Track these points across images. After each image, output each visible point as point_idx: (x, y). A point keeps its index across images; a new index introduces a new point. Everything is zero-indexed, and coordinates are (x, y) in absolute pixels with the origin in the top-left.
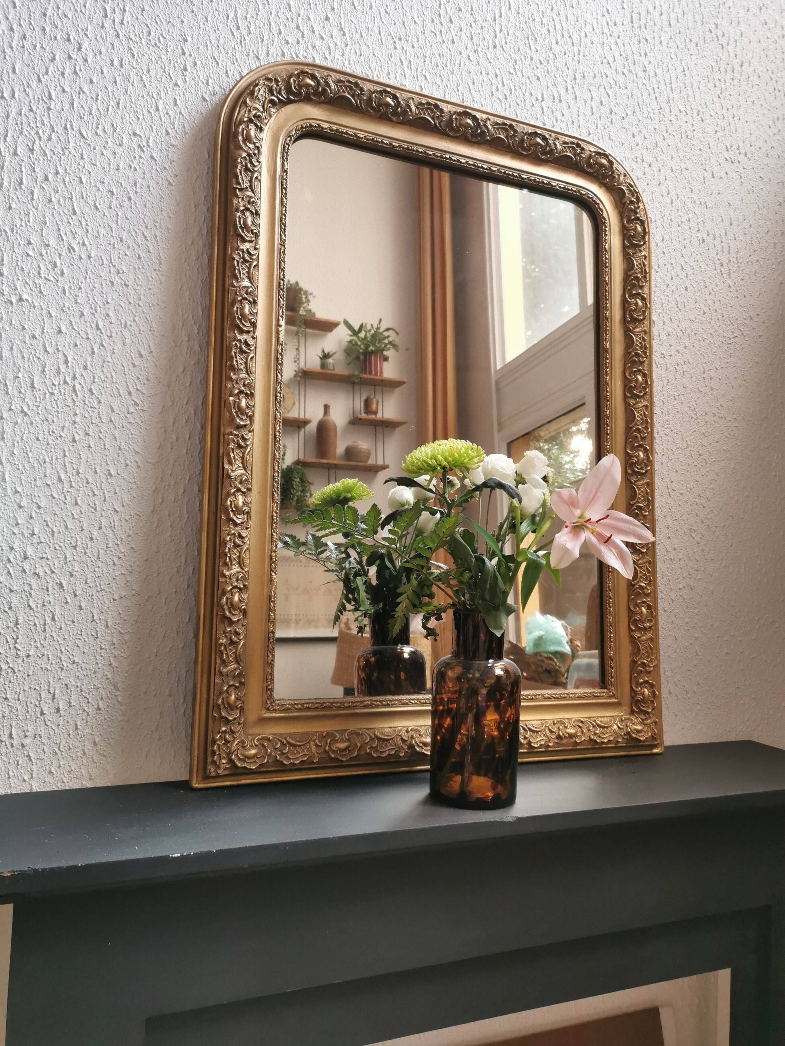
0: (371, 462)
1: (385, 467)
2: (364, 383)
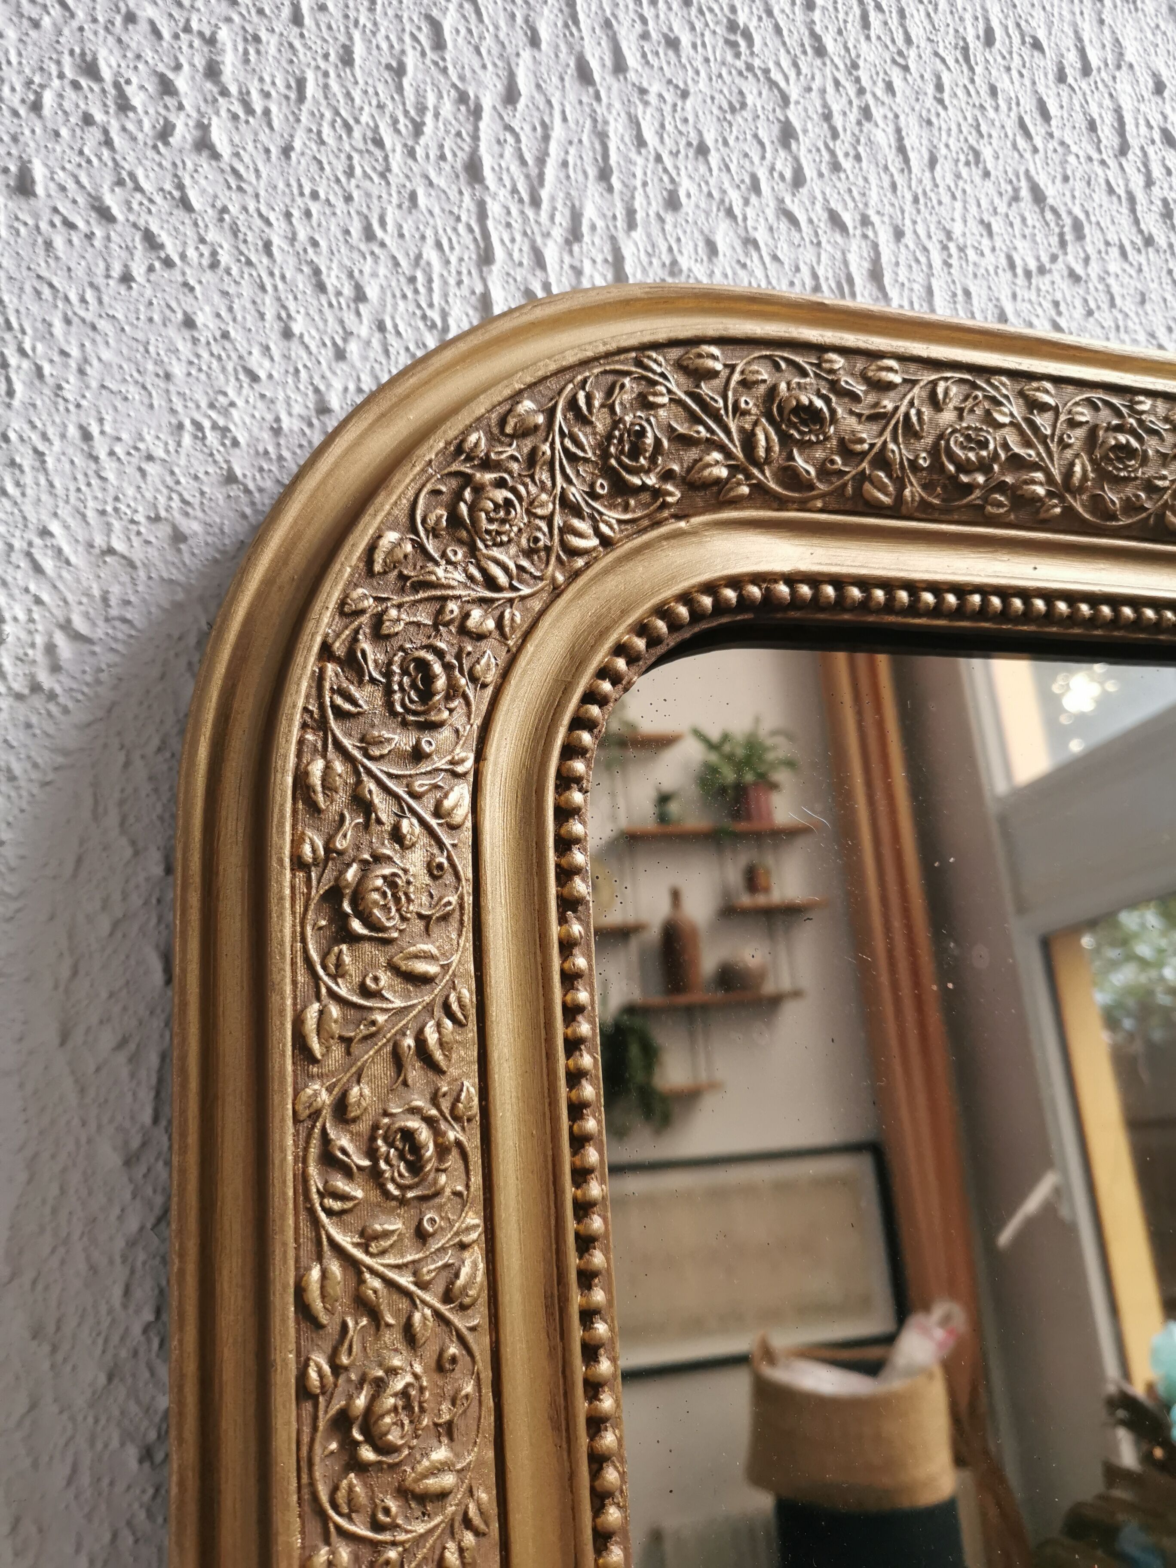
0: (769, 988)
1: (797, 994)
2: (737, 837)
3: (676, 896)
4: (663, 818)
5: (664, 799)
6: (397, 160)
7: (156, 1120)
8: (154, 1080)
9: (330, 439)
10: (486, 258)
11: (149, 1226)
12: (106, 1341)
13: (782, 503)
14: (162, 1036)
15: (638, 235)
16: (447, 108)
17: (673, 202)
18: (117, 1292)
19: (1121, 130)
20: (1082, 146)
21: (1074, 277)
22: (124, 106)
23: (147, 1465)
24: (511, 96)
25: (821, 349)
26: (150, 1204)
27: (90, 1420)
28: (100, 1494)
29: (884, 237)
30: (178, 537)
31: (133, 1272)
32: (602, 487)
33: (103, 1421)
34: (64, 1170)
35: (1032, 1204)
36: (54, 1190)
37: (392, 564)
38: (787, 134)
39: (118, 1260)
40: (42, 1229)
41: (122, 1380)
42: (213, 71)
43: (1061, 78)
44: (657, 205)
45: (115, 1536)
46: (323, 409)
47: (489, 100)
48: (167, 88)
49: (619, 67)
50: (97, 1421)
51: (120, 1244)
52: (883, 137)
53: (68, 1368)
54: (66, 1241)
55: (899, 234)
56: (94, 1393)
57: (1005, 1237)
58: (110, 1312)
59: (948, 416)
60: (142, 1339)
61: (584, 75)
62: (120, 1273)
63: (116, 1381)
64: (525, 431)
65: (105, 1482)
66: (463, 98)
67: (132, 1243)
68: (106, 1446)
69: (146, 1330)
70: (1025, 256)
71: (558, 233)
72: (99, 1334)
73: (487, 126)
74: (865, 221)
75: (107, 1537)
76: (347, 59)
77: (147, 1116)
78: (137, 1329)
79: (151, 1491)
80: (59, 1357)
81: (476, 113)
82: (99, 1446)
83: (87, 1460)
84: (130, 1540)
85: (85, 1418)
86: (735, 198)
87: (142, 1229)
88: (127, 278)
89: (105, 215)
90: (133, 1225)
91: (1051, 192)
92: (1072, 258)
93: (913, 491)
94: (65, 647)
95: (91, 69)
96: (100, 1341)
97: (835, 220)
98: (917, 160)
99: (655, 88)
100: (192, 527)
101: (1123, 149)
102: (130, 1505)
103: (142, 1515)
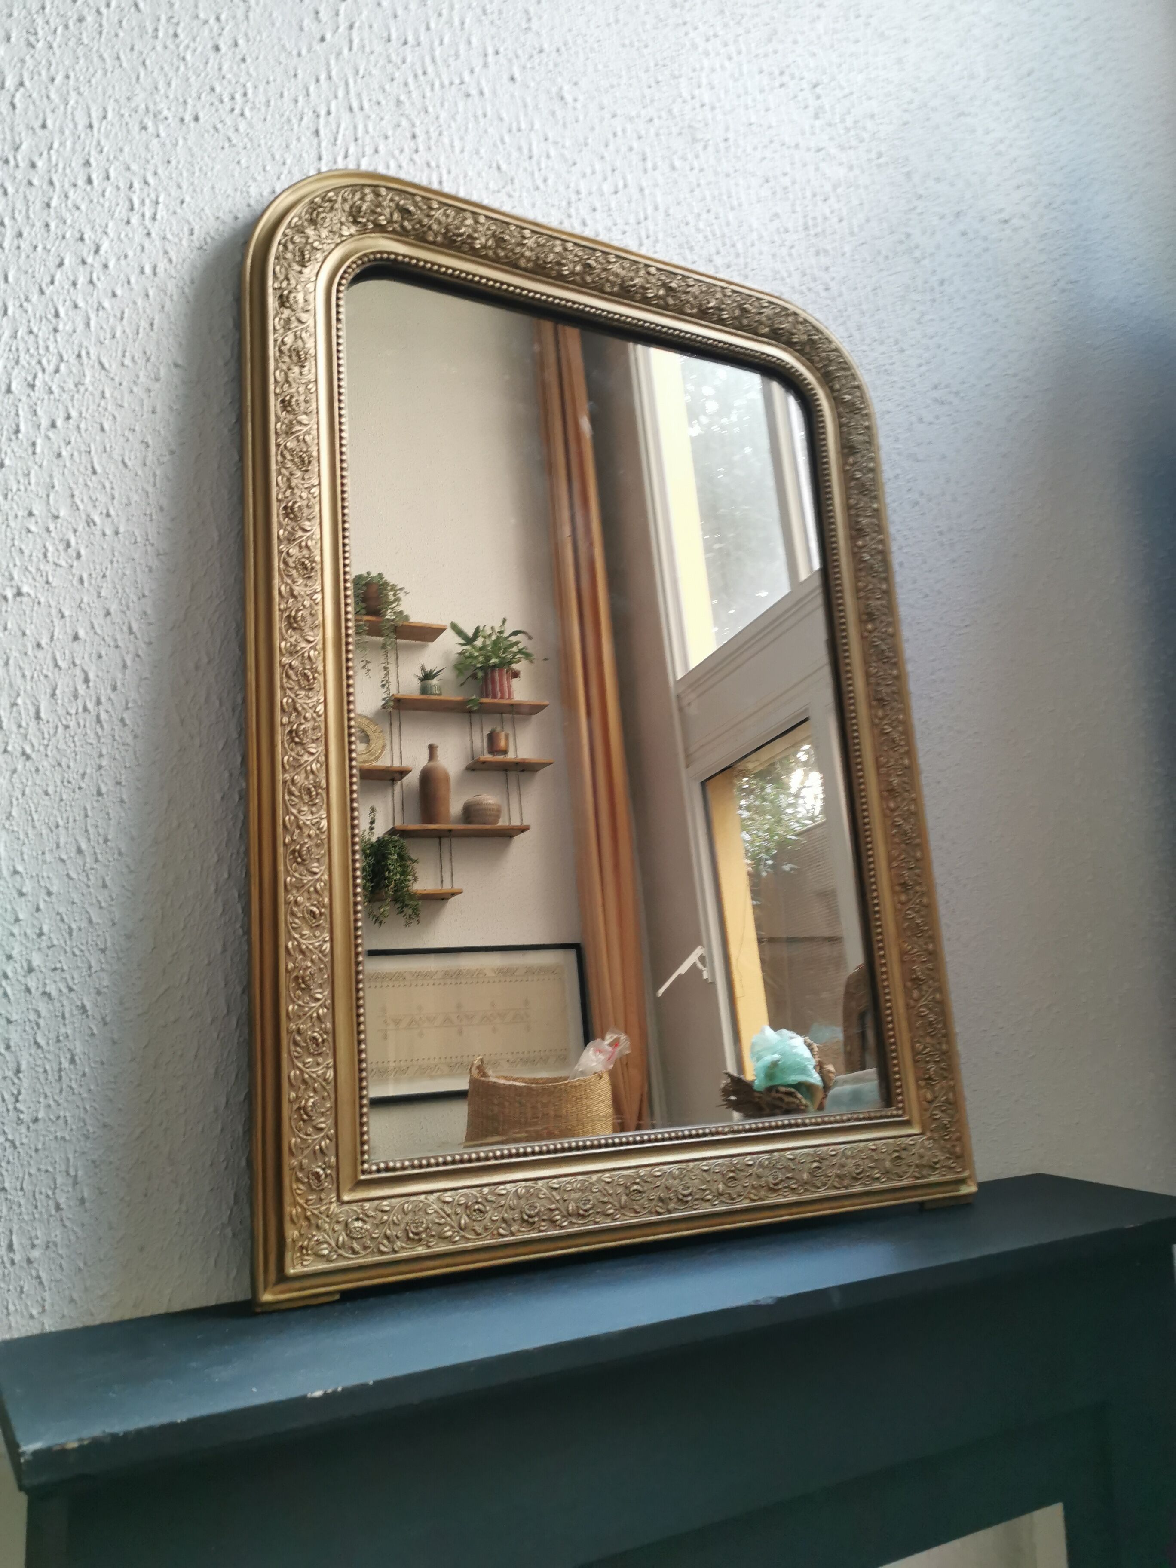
0: (502, 822)
1: (523, 829)
2: (485, 711)
3: (432, 749)
4: (424, 690)
5: (427, 676)
6: (296, 127)
9: (276, 198)
10: (320, 158)
13: (401, 235)
15: (366, 159)
16: (311, 113)
17: (376, 151)
19: (530, 150)
20: (515, 154)
21: (510, 196)
22: (222, 102)
24: (329, 113)
25: (414, 195)
29: (444, 172)
30: (236, 218)
32: (351, 219)
35: (683, 969)
37: (296, 226)
38: (414, 137)
42: (245, 94)
43: (510, 131)
44: (372, 151)
46: (274, 192)
47: (323, 113)
48: (233, 98)
49: (362, 109)
52: (446, 140)
55: (449, 172)
57: (661, 992)
59: (450, 220)
61: (351, 110)
64: (330, 200)
66: (314, 112)
70: (492, 185)
71: (342, 154)
73: (322, 121)
74: (438, 166)
76: (282, 96)
81: (318, 116)
86: (397, 152)
88: (223, 148)
89: (217, 130)
91: (504, 167)
92: (509, 188)
93: (439, 239)
94: (209, 240)
95: (213, 89)
97: (428, 165)
98: (457, 149)
99: (373, 116)
100: (240, 216)
101: (530, 158)
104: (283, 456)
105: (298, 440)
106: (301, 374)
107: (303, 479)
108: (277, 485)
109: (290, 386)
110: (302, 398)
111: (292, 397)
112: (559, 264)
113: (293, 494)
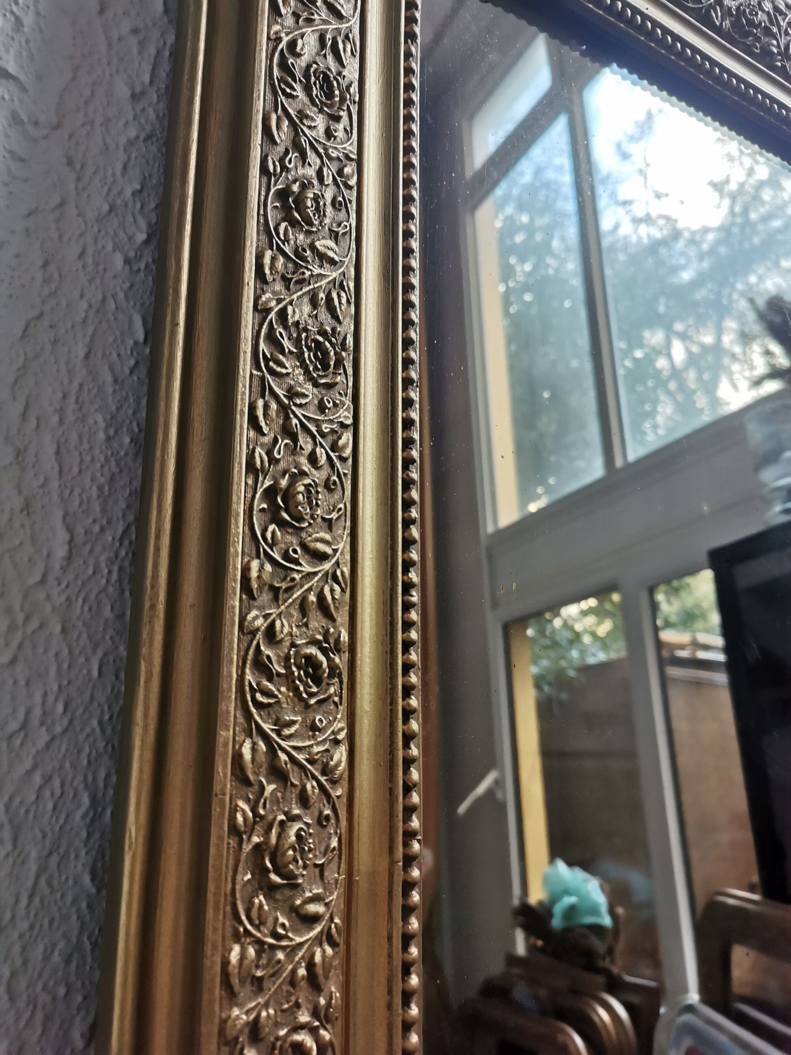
7: (151, 83)
8: (152, 61)
11: (142, 138)
12: (110, 190)
14: (158, 41)
18: (119, 167)
23: (127, 268)
26: (142, 128)
27: (96, 229)
28: (97, 272)
31: (129, 159)
33: (103, 233)
34: (94, 84)
35: (481, 789)
36: (87, 92)
39: (122, 149)
40: (78, 110)
41: (117, 215)
45: (104, 299)
50: (99, 231)
51: (123, 140)
53: (85, 195)
54: (92, 123)
56: (100, 215)
58: (113, 175)
60: (131, 199)
62: (122, 157)
63: (113, 214)
65: (101, 268)
67: (131, 143)
68: (104, 247)
69: (134, 194)
72: (105, 184)
75: (100, 297)
77: (146, 78)
78: (128, 192)
79: (128, 284)
80: (81, 186)
82: (100, 246)
83: (90, 251)
84: (113, 306)
85: (93, 226)
87: (137, 137)
90: (132, 132)
96: (106, 188)
102: (115, 287)
103: (121, 295)
104: (272, 339)
105: (314, 303)
106: (329, 134)
107: (322, 408)
108: (253, 422)
109: (303, 156)
110: (329, 195)
111: (304, 187)
112: (768, 32)
113: (294, 449)
